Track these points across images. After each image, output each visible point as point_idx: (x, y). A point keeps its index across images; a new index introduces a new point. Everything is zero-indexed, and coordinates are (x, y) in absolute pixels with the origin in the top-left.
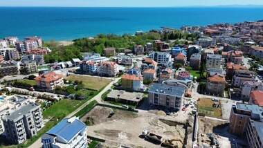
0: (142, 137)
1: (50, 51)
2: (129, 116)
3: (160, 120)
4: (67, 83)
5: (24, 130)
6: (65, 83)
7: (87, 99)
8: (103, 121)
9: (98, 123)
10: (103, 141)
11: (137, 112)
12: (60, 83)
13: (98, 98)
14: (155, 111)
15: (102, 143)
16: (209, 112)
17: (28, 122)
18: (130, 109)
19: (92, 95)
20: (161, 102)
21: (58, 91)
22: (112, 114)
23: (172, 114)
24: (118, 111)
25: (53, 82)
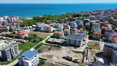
0: (63, 58)
1: (22, 22)
2: (57, 49)
3: (72, 51)
4: (30, 35)
5: (10, 55)
7: (39, 42)
8: (46, 51)
9: (44, 52)
10: (46, 60)
11: (61, 47)
12: (27, 35)
13: (44, 42)
14: (69, 47)
15: (45, 61)
16: (93, 47)
17: (12, 51)
18: (58, 46)
19: (41, 40)
20: (72, 43)
21: (25, 38)
22: (50, 48)
23: (77, 48)
24: (53, 47)
25: (23, 34)
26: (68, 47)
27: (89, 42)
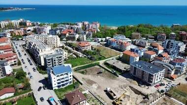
0: (106, 91)
1: (99, 31)
2: (110, 77)
3: (130, 87)
4: (93, 50)
5: (51, 63)
6: (92, 49)
7: (96, 60)
8: (92, 74)
9: (89, 74)
10: (82, 84)
11: (118, 76)
12: (89, 49)
13: (101, 62)
14: (131, 80)
15: (80, 85)
17: (54, 62)
18: (115, 74)
19: (100, 59)
20: (138, 75)
21: (85, 52)
22: (100, 73)
23: (143, 86)
24: (107, 72)
25: (84, 47)
26: (129, 79)
27: (179, 84)
